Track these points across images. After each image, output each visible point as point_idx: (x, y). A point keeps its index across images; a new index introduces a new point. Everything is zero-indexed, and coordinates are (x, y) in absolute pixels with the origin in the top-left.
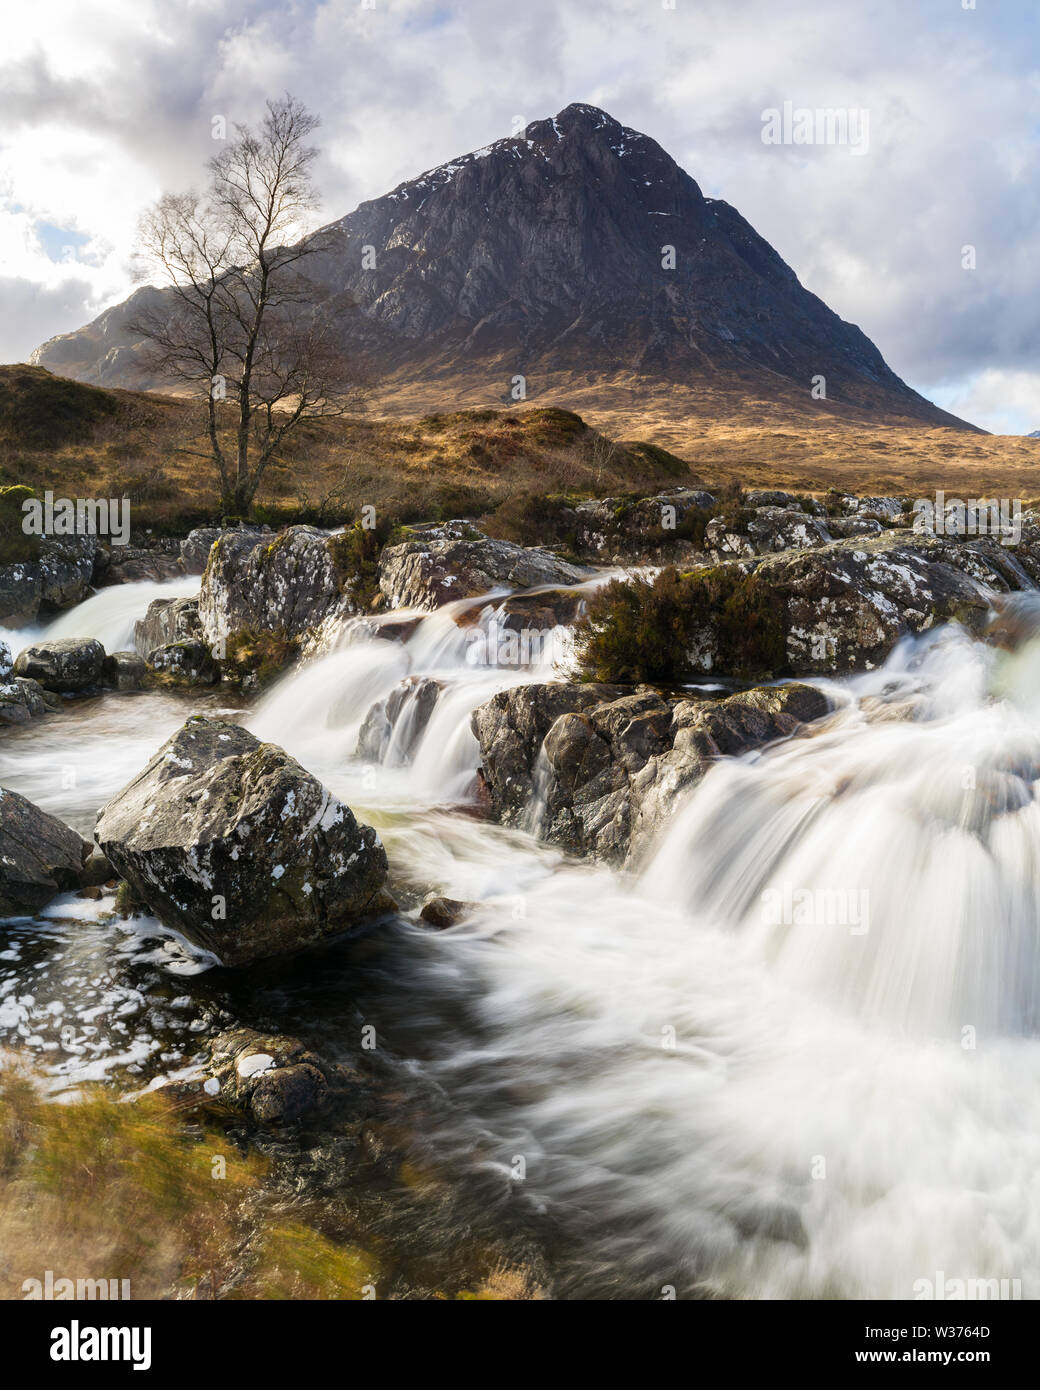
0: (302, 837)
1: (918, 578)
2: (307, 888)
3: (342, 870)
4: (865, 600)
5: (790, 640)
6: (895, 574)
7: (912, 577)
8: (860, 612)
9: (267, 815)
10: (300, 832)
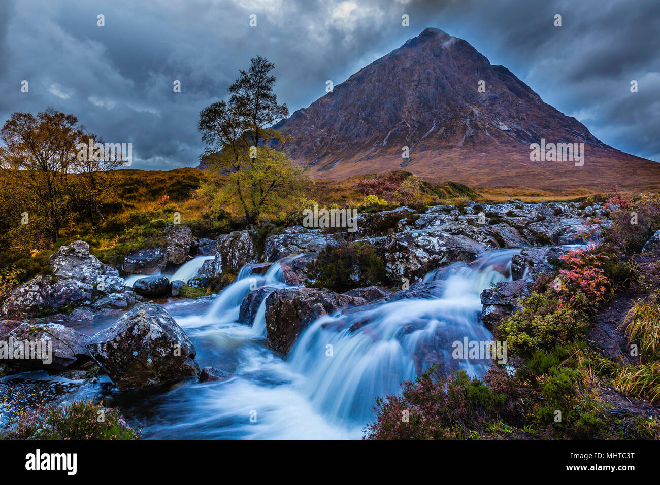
0: (144, 342)
1: (441, 242)
2: (150, 360)
3: (164, 355)
4: (412, 252)
5: (387, 269)
6: (429, 241)
7: (438, 242)
8: (411, 257)
9: (126, 333)
10: (143, 340)
